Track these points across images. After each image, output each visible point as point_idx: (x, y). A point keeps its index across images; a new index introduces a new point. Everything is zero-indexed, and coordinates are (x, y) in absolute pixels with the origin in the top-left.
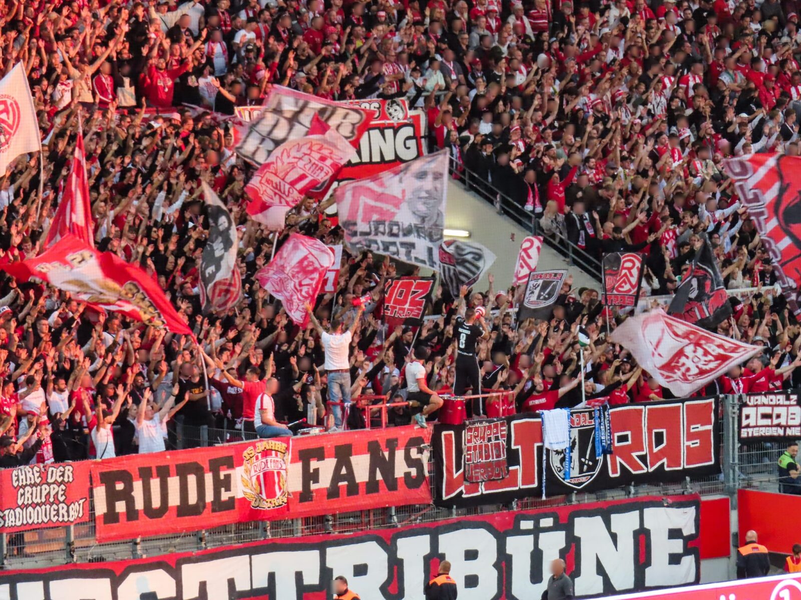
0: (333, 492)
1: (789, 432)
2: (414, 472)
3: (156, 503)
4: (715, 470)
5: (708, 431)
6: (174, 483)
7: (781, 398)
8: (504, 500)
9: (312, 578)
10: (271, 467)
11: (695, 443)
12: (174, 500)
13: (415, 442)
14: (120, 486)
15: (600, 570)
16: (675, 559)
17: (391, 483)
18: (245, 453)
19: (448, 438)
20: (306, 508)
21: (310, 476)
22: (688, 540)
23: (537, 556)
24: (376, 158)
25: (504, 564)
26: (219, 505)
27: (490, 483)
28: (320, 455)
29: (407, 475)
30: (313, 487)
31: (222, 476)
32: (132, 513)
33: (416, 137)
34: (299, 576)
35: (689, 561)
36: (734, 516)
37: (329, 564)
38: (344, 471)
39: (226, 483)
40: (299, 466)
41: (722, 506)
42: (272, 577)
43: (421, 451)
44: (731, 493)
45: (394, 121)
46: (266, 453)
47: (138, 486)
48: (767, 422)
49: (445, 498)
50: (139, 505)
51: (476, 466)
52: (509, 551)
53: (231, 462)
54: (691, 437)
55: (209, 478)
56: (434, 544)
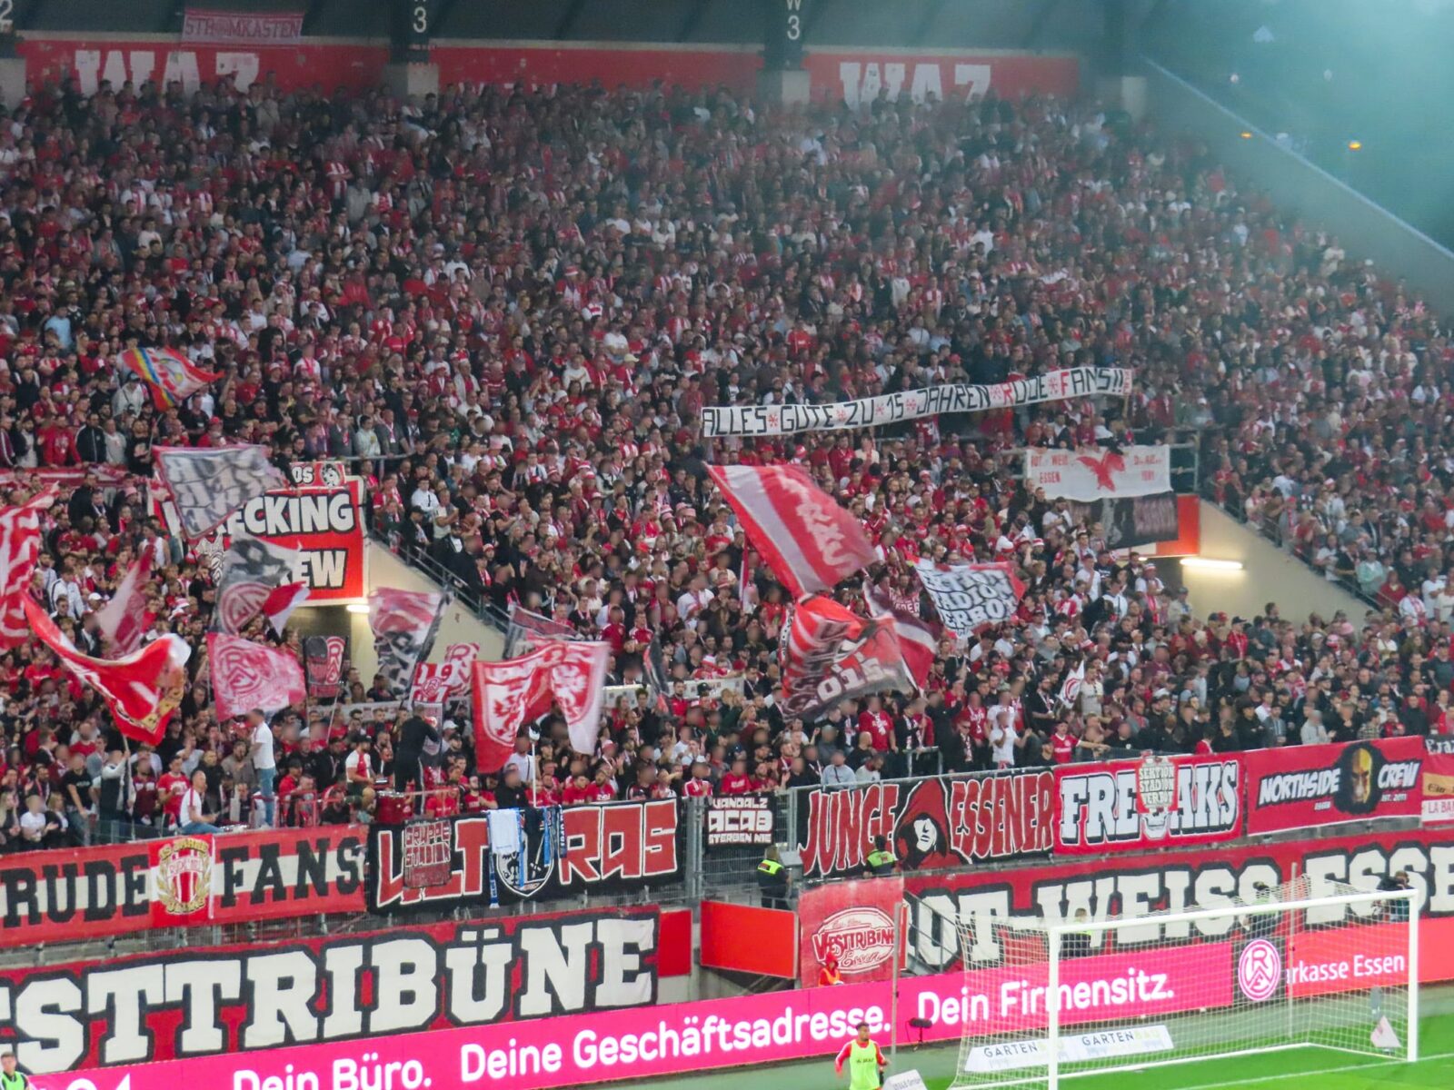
0: (257, 896)
1: (758, 839)
2: (347, 875)
3: (62, 905)
4: (679, 877)
5: (670, 836)
6: (82, 883)
7: (750, 801)
8: (445, 908)
9: (231, 991)
10: (189, 867)
11: (659, 848)
12: (82, 902)
13: (350, 843)
14: (22, 886)
15: (549, 987)
16: (629, 977)
17: (321, 888)
18: (161, 852)
19: (385, 839)
20: (228, 912)
21: (233, 879)
22: (644, 956)
23: (480, 972)
24: (308, 528)
25: (443, 979)
26: (130, 908)
27: (431, 889)
28: (244, 855)
29: (340, 879)
30: (237, 890)
31: (136, 875)
32: (34, 916)
33: (352, 505)
34: (217, 989)
35: (644, 979)
36: (696, 930)
37: (250, 976)
38: (270, 873)
39: (140, 885)
40: (221, 866)
41: (683, 919)
42: (187, 990)
43: (355, 853)
44: (694, 905)
45: (328, 488)
46: (184, 852)
47: (41, 886)
48: (734, 827)
49: (379, 905)
50: (43, 907)
51: (417, 870)
52: (449, 965)
53: (151, 859)
54: (651, 841)
55: (120, 879)
56: (367, 956)
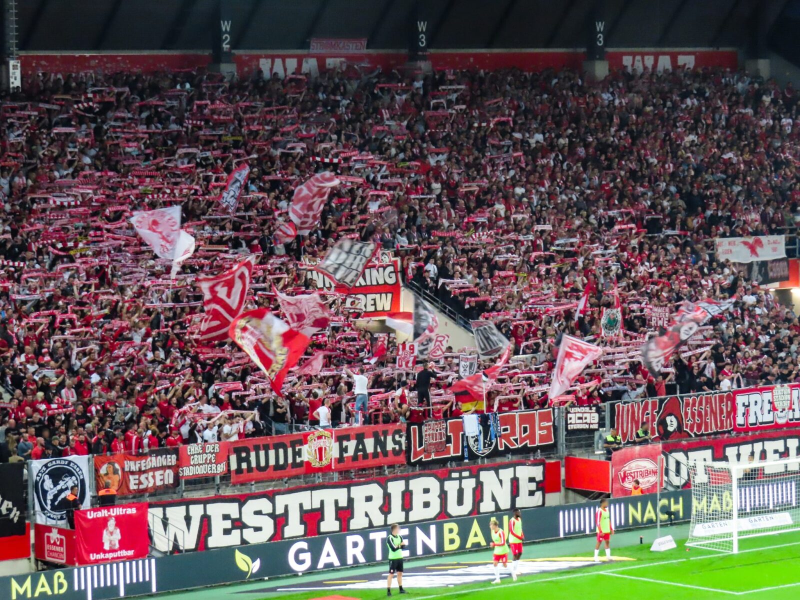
0: (355, 458)
1: (592, 427)
2: (397, 447)
3: (263, 464)
4: (554, 446)
5: (550, 426)
6: (272, 453)
7: (587, 409)
8: (444, 462)
9: (343, 503)
10: (322, 445)
11: (545, 432)
12: (272, 462)
13: (398, 432)
14: (244, 455)
15: (494, 499)
16: (532, 493)
17: (385, 453)
18: (309, 438)
19: (414, 429)
20: (342, 465)
21: (343, 450)
22: (538, 483)
23: (461, 492)
24: (374, 283)
25: (443, 496)
26: (295, 465)
27: (437, 453)
28: (348, 438)
29: (394, 449)
30: (345, 455)
31: (297, 449)
32: (250, 469)
33: (395, 272)
34: (336, 502)
35: (539, 494)
36: (563, 471)
37: (352, 496)
38: (361, 447)
39: (299, 453)
40: (337, 444)
41: (557, 465)
42: (322, 502)
43: (401, 436)
44: (561, 459)
45: (384, 264)
46: (320, 437)
47: (253, 454)
48: (580, 421)
49: (412, 461)
50: (254, 465)
51: (430, 444)
52: (446, 489)
53: (304, 441)
54: (541, 429)
55: (290, 450)
56: (407, 485)
